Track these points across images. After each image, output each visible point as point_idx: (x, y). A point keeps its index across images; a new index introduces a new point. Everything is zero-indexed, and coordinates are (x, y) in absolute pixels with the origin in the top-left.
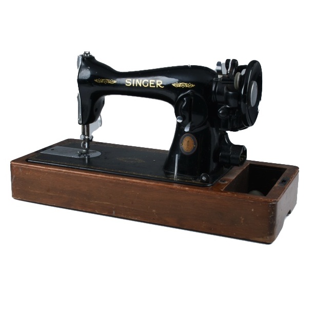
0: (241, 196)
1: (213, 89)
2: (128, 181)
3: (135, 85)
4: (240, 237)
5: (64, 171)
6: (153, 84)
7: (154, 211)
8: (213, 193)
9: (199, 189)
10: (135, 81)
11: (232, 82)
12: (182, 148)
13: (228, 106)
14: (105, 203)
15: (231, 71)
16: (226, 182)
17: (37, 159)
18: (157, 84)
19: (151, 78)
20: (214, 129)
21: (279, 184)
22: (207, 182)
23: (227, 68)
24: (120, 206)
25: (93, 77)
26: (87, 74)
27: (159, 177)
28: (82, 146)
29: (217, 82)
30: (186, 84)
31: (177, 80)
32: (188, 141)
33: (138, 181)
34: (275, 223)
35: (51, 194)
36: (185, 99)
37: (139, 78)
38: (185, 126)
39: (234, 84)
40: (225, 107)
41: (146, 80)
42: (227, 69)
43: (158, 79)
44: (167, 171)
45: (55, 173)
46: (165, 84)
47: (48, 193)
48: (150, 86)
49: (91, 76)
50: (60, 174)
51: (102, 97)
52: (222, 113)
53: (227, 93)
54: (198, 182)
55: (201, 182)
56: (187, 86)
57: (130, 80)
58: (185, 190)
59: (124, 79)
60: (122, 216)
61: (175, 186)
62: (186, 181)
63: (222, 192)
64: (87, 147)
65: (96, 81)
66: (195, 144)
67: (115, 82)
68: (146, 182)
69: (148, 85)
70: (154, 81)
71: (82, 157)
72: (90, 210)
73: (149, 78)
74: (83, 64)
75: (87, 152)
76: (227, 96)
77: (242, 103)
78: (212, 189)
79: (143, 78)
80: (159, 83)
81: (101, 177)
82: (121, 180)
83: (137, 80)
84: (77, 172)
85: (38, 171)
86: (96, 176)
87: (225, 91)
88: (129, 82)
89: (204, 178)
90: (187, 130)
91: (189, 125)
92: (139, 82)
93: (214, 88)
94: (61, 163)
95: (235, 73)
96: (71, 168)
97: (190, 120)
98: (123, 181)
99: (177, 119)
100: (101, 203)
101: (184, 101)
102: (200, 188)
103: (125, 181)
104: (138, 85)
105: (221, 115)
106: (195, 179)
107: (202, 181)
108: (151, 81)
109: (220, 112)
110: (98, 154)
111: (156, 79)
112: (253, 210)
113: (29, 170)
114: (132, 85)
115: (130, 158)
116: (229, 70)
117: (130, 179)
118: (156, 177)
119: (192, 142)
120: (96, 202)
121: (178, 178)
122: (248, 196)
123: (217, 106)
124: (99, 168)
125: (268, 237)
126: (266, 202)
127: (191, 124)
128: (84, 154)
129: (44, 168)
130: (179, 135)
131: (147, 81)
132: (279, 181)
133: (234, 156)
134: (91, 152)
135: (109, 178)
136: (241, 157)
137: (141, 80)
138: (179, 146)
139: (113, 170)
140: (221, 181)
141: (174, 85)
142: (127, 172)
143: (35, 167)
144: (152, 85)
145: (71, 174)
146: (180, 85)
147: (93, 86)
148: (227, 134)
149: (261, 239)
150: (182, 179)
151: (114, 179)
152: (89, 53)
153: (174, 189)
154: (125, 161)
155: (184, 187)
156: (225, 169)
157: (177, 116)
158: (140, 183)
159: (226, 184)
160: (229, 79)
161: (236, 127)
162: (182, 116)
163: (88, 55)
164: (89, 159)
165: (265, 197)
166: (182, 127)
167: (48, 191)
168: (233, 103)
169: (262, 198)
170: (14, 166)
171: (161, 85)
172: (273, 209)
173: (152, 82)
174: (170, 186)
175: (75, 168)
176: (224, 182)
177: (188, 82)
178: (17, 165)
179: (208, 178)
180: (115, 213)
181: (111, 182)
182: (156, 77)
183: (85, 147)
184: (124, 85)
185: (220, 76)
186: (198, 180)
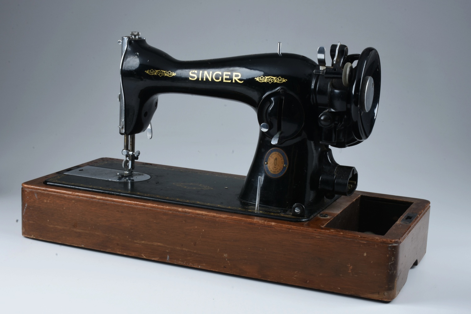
0: (350, 234)
1: (313, 87)
2: (189, 213)
3: (202, 79)
4: (347, 293)
5: (98, 197)
6: (228, 77)
7: (225, 255)
8: (310, 229)
9: (290, 224)
10: (203, 74)
11: (339, 76)
12: (267, 168)
13: (333, 110)
14: (156, 244)
15: (338, 61)
16: (328, 217)
17: (59, 182)
18: (234, 78)
19: (226, 69)
20: (312, 142)
21: (402, 221)
22: (301, 215)
23: (333, 56)
24: (177, 248)
25: (142, 67)
26: (134, 62)
27: (233, 208)
28: (123, 165)
29: (318, 76)
30: (274, 78)
31: (262, 73)
32: (276, 159)
33: (204, 213)
34: (396, 273)
35: (78, 231)
36: (272, 99)
37: (209, 70)
38: (272, 137)
39: (341, 78)
40: (328, 112)
41: (218, 72)
42: (333, 58)
43: (235, 71)
44: (245, 201)
45: (86, 201)
46: (245, 78)
47: (75, 230)
48: (224, 81)
49: (141, 65)
50: (92, 202)
51: (155, 97)
52: (324, 120)
53: (332, 92)
54: (289, 215)
55: (293, 215)
56: (275, 81)
57: (196, 72)
58: (271, 226)
59: (187, 70)
60: (180, 263)
61: (256, 220)
62: (272, 214)
63: (322, 229)
64: (130, 167)
65: (147, 72)
66: (285, 163)
67: (174, 74)
68: (215, 214)
69: (220, 80)
70: (229, 73)
71: (123, 180)
72: (133, 254)
73: (223, 70)
74: (129, 49)
75: (131, 175)
76: (332, 96)
77: (353, 107)
78: (308, 225)
79: (213, 70)
80: (237, 76)
81: (151, 207)
82: (179, 211)
83: (206, 73)
84: (117, 200)
85: (61, 197)
86: (144, 206)
87: (329, 89)
88: (193, 74)
89: (297, 211)
90: (274, 142)
91: (278, 135)
92: (209, 74)
93: (313, 84)
94: (95, 187)
95: (344, 64)
96: (108, 194)
97: (279, 129)
98: (183, 212)
99: (261, 127)
100: (149, 243)
101: (271, 102)
102: (292, 223)
103: (186, 212)
104: (207, 79)
105: (322, 122)
106: (285, 212)
107: (295, 214)
108: (225, 73)
109: (322, 118)
110: (147, 177)
111: (232, 71)
112: (365, 254)
113: (48, 196)
114: (198, 79)
115: (191, 184)
116: (335, 59)
117: (192, 209)
118: (229, 207)
119: (281, 160)
120: (143, 242)
121: (260, 210)
122: (359, 235)
123: (317, 109)
124: (148, 195)
125: (386, 293)
126: (384, 242)
127: (280, 134)
128: (126, 177)
129: (70, 193)
130: (263, 150)
131: (220, 73)
132: (403, 217)
133: (340, 181)
134: (136, 175)
135: (163, 209)
136: (349, 183)
137: (211, 72)
138: (263, 165)
139: (168, 198)
140: (322, 215)
141: (257, 79)
142: (188, 201)
143: (58, 192)
144: (226, 79)
145: (109, 202)
146: (266, 79)
147: (142, 80)
148: (330, 150)
149: (375, 296)
150: (266, 211)
151: (170, 210)
152: (138, 34)
153: (254, 224)
154: (185, 187)
155: (268, 221)
156: (326, 200)
157: (260, 123)
158: (206, 215)
159: (328, 220)
160: (335, 72)
161: (343, 141)
162: (267, 122)
163: (137, 37)
164: (133, 183)
165: (383, 236)
166: (267, 138)
167: (75, 226)
168: (339, 106)
169: (378, 238)
170: (28, 190)
171: (240, 80)
172: (394, 252)
173: (226, 75)
174: (249, 220)
175: (113, 194)
176: (325, 216)
177: (277, 76)
178: (32, 188)
179: (302, 211)
180: (170, 258)
181: (165, 214)
182: (232, 69)
183: (128, 167)
184: (186, 79)
185: (322, 68)
186: (288, 212)
